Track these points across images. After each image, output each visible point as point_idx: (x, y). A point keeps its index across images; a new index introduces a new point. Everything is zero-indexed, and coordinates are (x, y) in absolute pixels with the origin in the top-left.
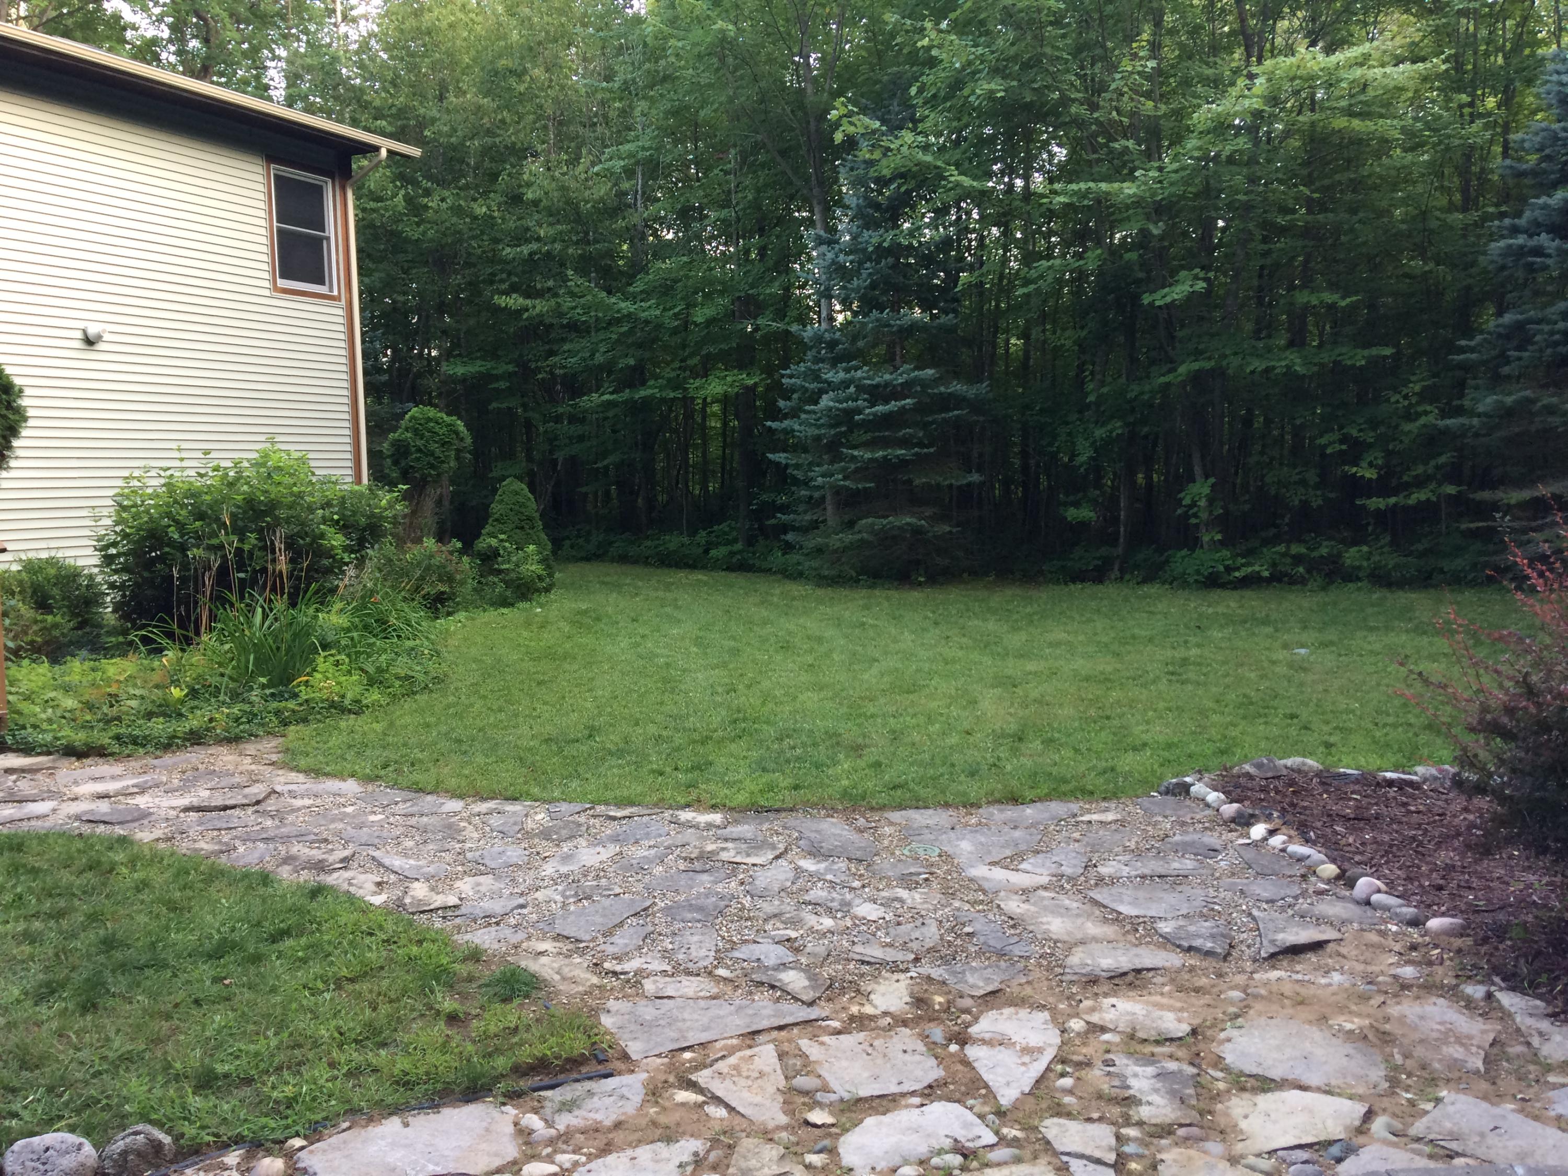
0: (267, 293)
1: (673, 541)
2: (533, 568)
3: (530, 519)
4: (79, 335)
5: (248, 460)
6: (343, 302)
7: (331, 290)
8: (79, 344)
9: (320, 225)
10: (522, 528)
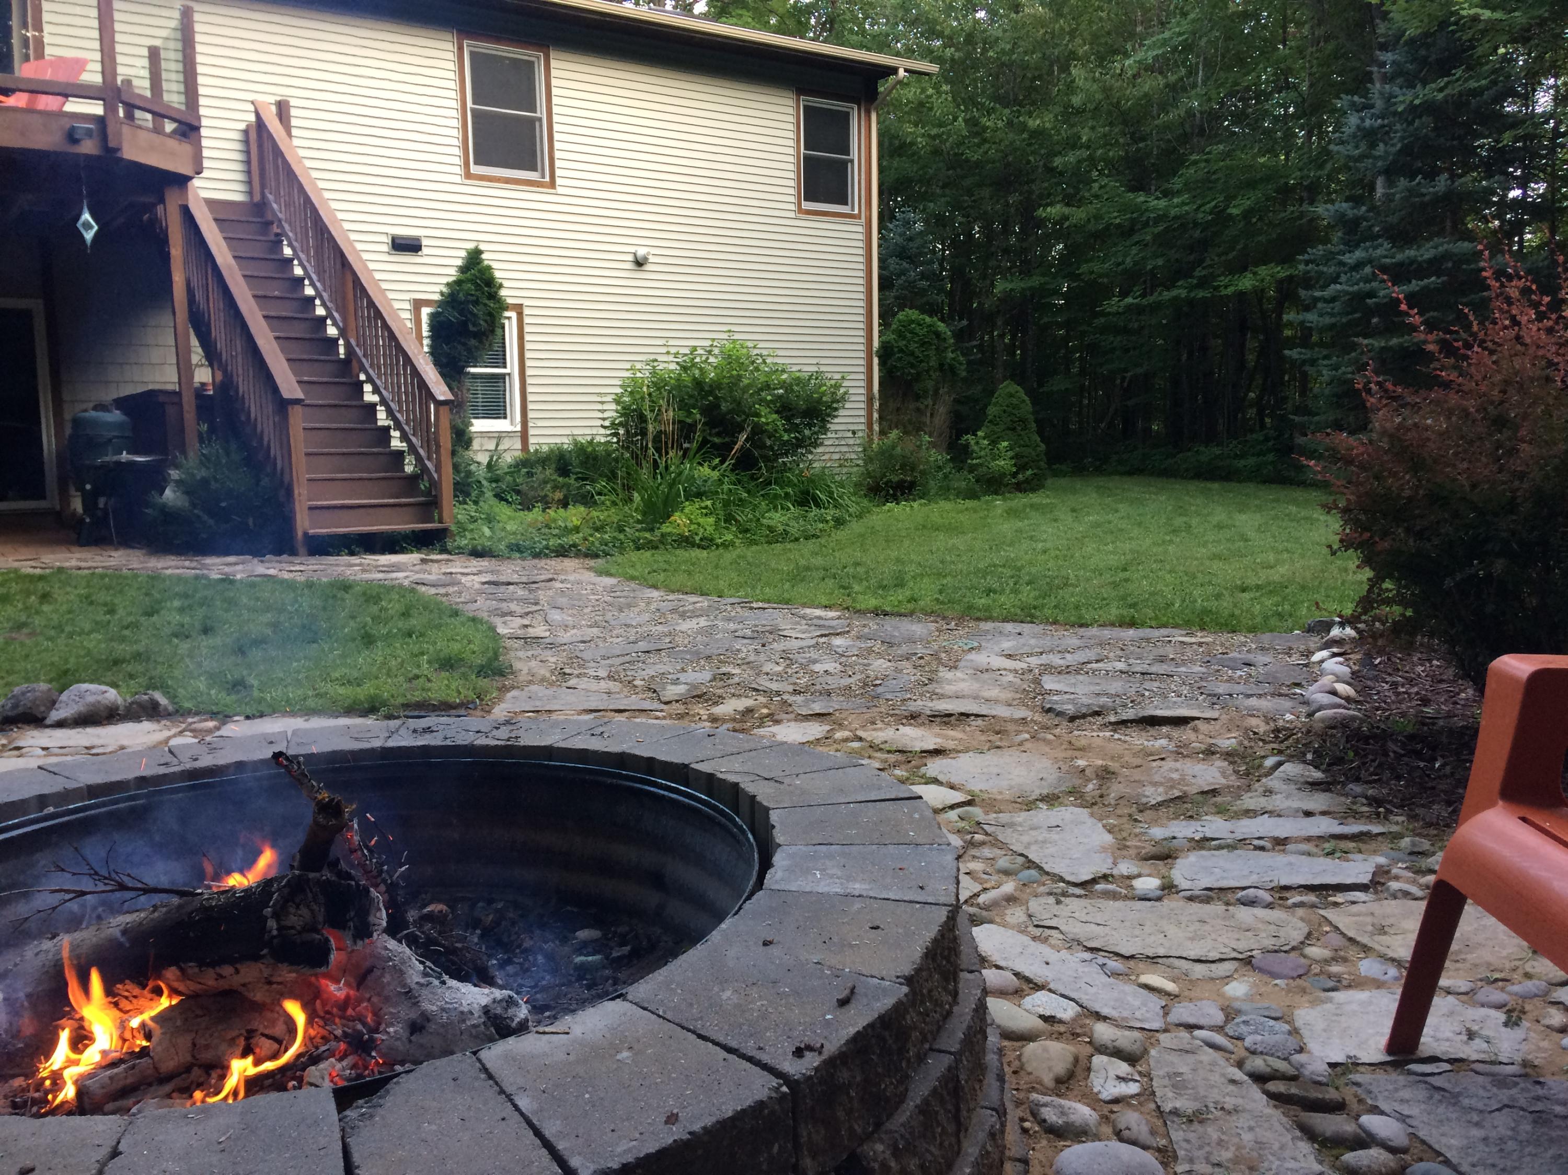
0: (792, 215)
1: (1207, 453)
2: (1004, 464)
3: (1022, 420)
4: (630, 258)
5: (703, 347)
6: (863, 219)
7: (853, 210)
8: (630, 266)
9: (845, 149)
10: (1014, 429)
